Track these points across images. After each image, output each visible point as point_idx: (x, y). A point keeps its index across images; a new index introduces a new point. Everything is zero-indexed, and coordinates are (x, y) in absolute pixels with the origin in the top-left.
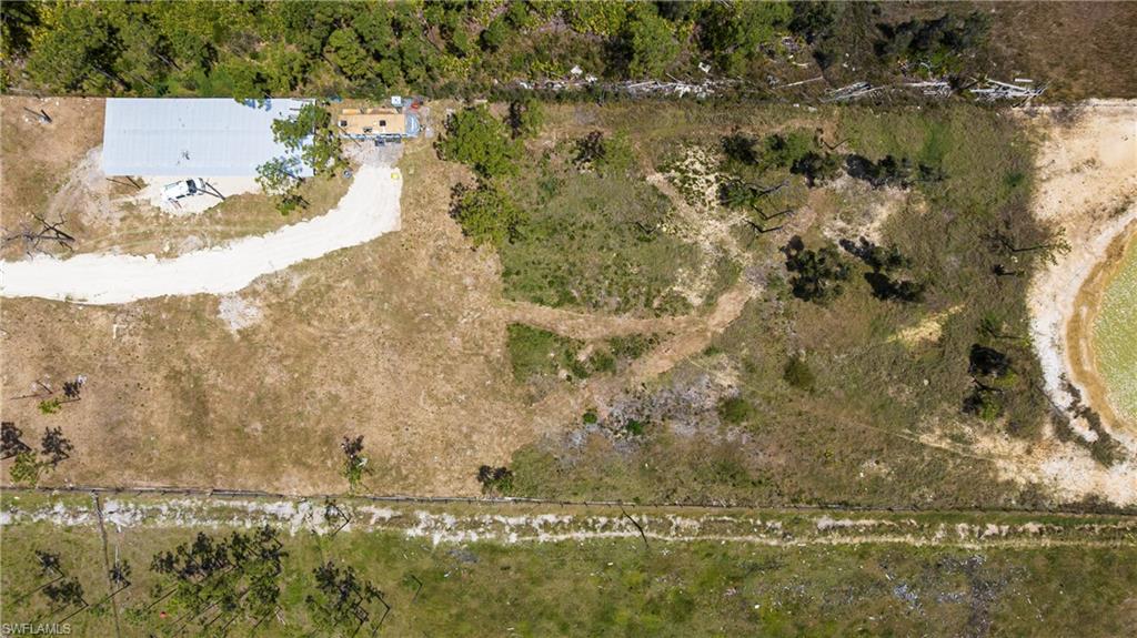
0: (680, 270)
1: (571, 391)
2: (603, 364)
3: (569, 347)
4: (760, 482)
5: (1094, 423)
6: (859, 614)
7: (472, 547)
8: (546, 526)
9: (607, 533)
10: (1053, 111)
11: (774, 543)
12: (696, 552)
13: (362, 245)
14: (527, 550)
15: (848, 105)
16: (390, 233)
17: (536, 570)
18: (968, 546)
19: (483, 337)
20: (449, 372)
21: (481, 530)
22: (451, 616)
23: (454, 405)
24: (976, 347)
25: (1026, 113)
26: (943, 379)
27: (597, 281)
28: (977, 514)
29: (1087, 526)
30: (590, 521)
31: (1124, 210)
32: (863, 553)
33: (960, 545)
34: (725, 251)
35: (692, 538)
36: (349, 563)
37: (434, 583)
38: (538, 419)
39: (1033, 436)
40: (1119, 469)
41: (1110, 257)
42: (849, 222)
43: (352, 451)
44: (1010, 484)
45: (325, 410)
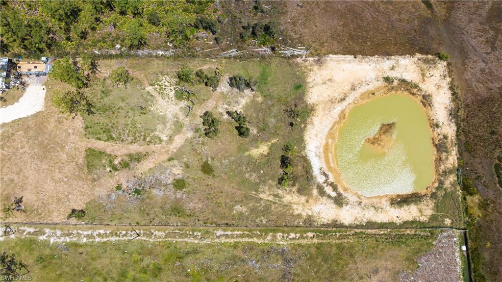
0: (158, 126)
1: (111, 176)
2: (125, 165)
3: (111, 158)
4: (190, 215)
5: (335, 188)
6: (234, 274)
7: (67, 244)
8: (99, 235)
9: (125, 238)
10: (314, 60)
11: (196, 242)
12: (163, 246)
13: (28, 117)
14: (90, 245)
15: (229, 58)
16: (40, 112)
17: (94, 254)
18: (281, 243)
19: (75, 154)
20: (60, 169)
21: (71, 237)
22: (56, 275)
23: (62, 183)
24: (283, 156)
25: (303, 60)
26: (269, 170)
27: (124, 130)
28: (286, 229)
29: (334, 234)
30: (118, 233)
31: (344, 99)
32: (236, 246)
33: (278, 243)
34: (177, 118)
35: (161, 240)
36: (13, 252)
37: (50, 261)
38: (97, 189)
39: (309, 194)
40: (346, 208)
41: (340, 119)
42: (229, 105)
43: (18, 203)
44: (299, 216)
45: (7, 185)
